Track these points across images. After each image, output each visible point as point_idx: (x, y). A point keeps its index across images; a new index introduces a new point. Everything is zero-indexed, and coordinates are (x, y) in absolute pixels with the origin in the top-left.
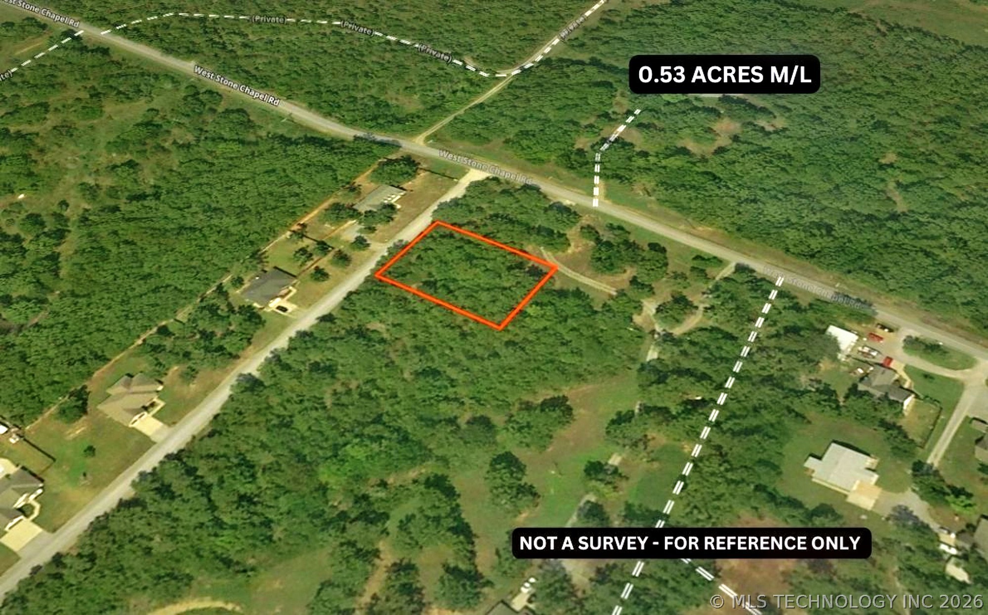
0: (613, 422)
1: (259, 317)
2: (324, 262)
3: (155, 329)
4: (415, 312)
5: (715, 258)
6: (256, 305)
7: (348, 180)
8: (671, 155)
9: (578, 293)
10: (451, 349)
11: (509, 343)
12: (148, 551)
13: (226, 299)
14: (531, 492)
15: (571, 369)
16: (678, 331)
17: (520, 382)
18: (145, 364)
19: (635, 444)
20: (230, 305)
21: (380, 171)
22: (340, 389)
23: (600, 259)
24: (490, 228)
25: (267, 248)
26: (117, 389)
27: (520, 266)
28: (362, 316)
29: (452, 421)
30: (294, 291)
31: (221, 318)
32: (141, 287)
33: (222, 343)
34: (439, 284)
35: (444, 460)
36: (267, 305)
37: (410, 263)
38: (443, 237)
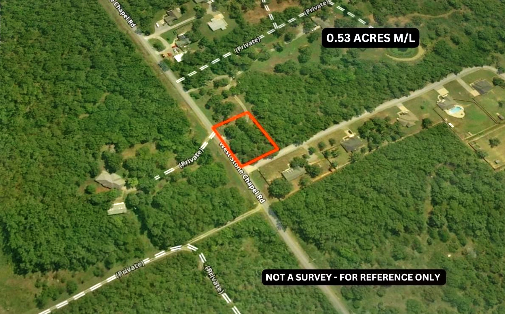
0: (265, 60)
1: (359, 132)
2: (328, 148)
3: (397, 141)
4: (305, 115)
5: (191, 96)
6: (359, 137)
7: (302, 191)
8: (165, 147)
9: (247, 100)
10: (300, 98)
11: (280, 93)
12: (408, 75)
13: (369, 144)
14: (300, 51)
15: (267, 79)
16: (226, 76)
17: (285, 81)
18: (402, 129)
19: (265, 52)
20: (368, 141)
21: (286, 191)
22: (341, 98)
23: (231, 110)
24: (260, 137)
25: (347, 163)
26: (412, 123)
27: (260, 118)
28: (324, 120)
29: (311, 77)
30: (343, 138)
31: (372, 136)
32: (400, 163)
33: (374, 126)
34: (291, 122)
35: (319, 67)
36: (355, 136)
37: (297, 134)
38: (280, 141)
